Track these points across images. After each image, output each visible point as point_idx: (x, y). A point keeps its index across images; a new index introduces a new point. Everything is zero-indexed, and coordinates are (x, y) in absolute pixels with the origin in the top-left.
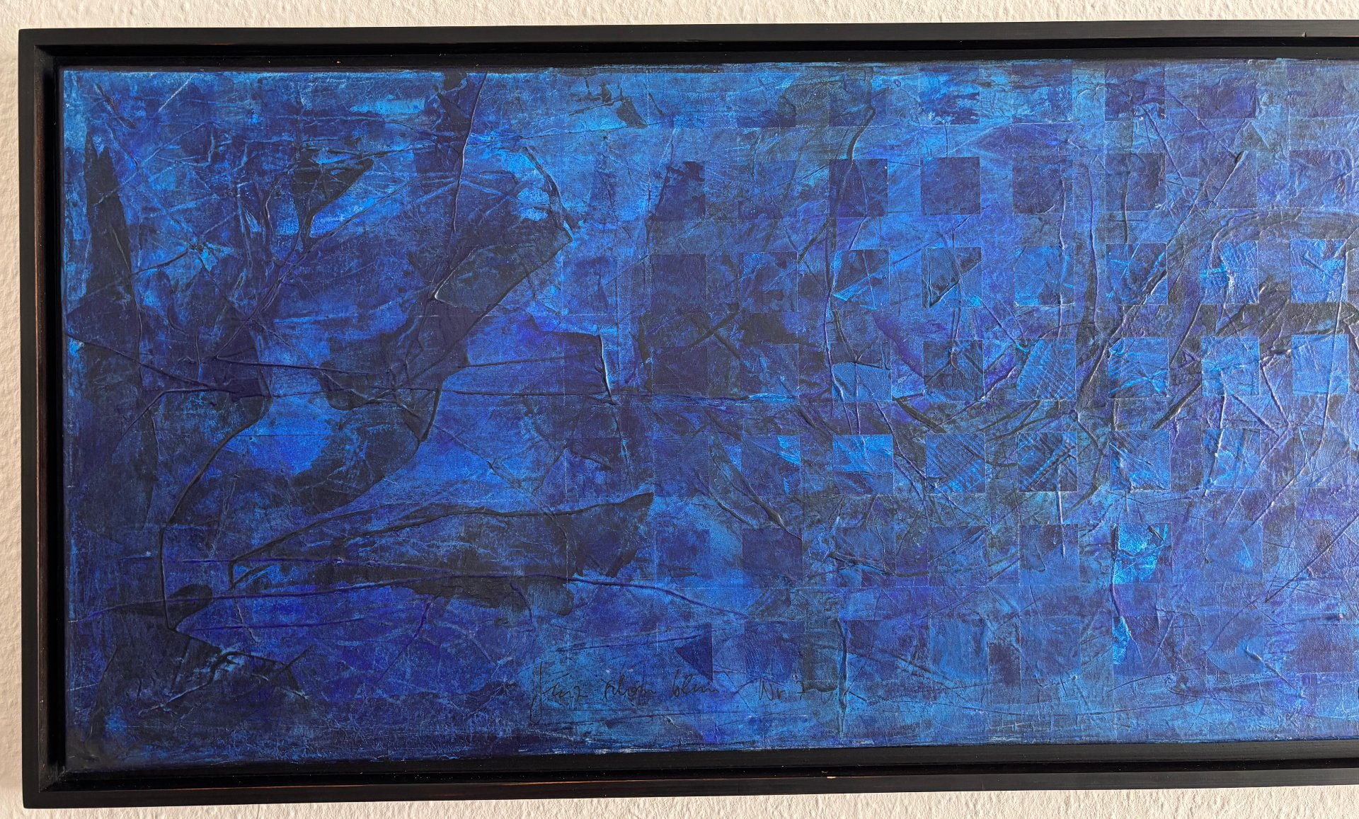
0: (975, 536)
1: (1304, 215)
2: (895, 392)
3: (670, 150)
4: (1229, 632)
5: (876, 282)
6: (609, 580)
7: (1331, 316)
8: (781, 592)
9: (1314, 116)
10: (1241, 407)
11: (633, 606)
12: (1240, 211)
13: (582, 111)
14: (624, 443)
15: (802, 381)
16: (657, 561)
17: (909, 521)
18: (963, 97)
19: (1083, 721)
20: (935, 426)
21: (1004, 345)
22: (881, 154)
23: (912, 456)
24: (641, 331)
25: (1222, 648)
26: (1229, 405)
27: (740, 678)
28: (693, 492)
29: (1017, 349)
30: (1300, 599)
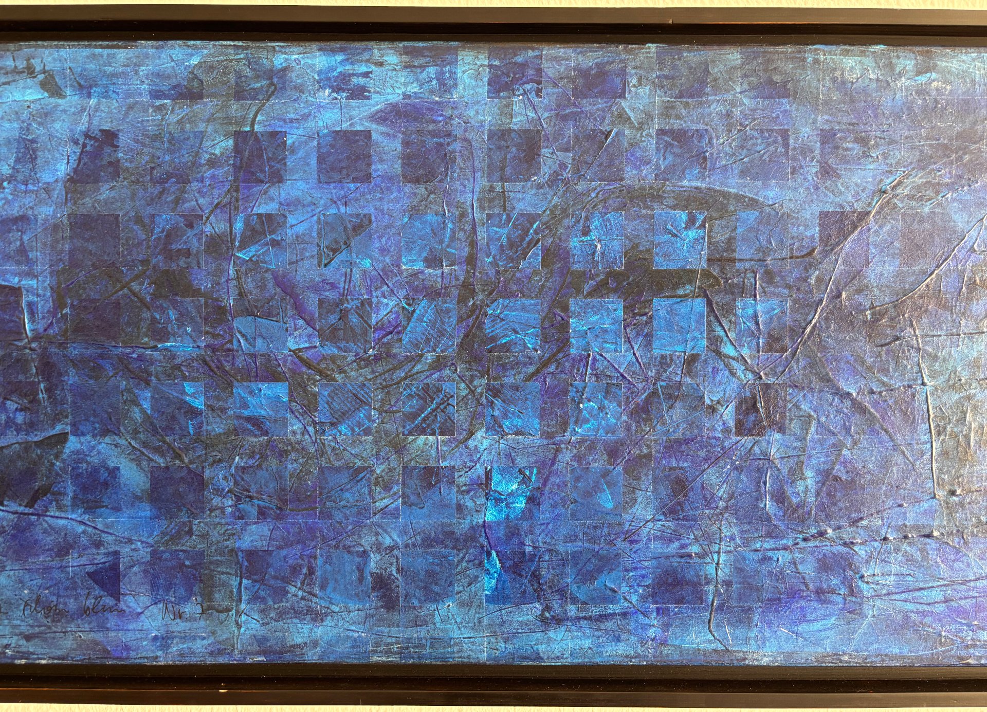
0: (362, 475)
1: (668, 188)
2: (291, 344)
3: (87, 119)
4: (590, 567)
5: (275, 243)
6: (27, 510)
7: (690, 282)
8: (184, 523)
9: (680, 97)
10: (606, 363)
11: (50, 535)
12: (609, 185)
13: (8, 83)
14: (42, 386)
15: (207, 333)
16: (71, 494)
17: (301, 461)
18: (358, 75)
19: (456, 644)
20: (327, 376)
21: (391, 303)
22: (281, 127)
23: (306, 402)
24: (59, 284)
25: (584, 581)
26: (595, 360)
27: (145, 600)
28: (105, 432)
29: (403, 308)
30: (656, 538)
